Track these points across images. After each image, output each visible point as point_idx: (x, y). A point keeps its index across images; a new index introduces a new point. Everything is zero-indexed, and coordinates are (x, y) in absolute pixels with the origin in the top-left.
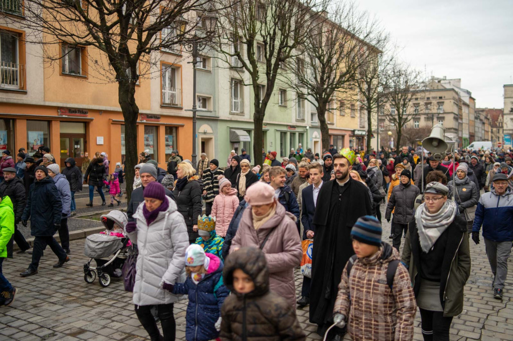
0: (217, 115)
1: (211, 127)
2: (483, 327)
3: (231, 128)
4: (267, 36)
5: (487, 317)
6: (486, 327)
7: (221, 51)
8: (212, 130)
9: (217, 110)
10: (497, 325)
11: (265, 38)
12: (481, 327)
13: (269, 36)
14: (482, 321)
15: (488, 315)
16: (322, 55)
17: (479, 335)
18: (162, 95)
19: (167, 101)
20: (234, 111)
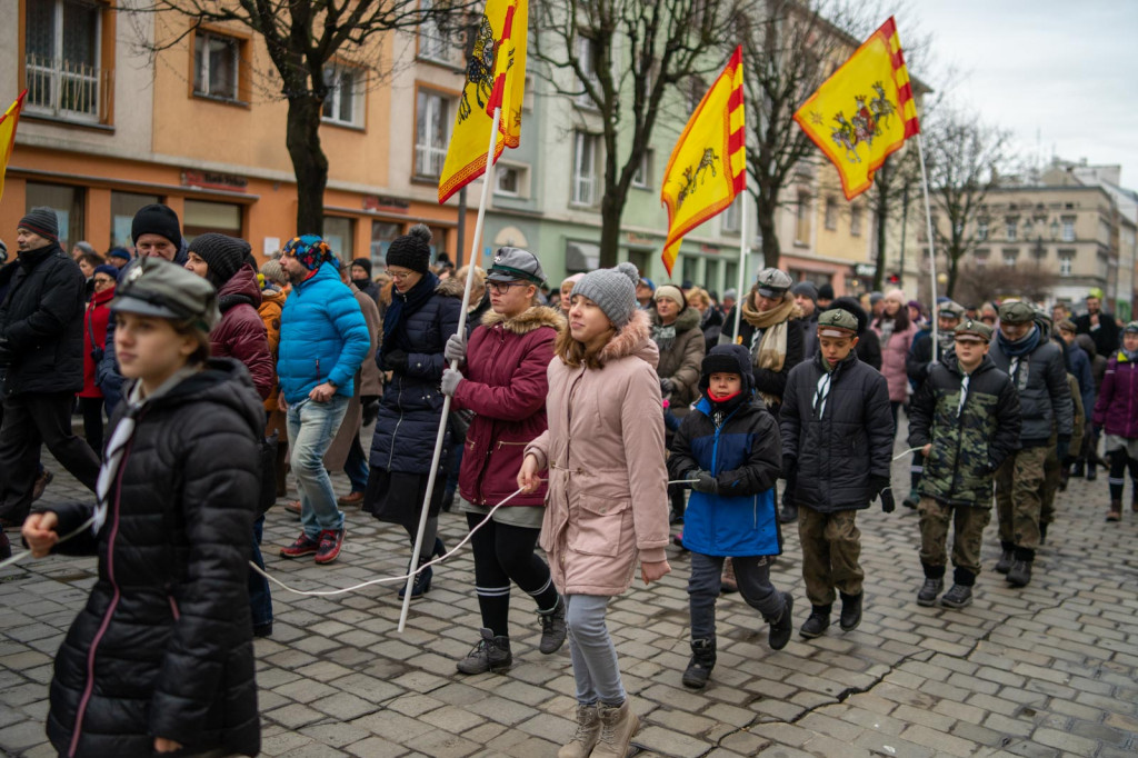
0: (539, 209)
1: (525, 235)
2: (986, 638)
3: (569, 240)
4: (637, 22)
5: (1005, 620)
6: (992, 638)
7: (538, 54)
8: (527, 240)
9: (539, 196)
10: (1021, 635)
11: (634, 25)
12: (981, 636)
13: (641, 23)
14: (987, 626)
15: (1010, 617)
16: (772, 79)
17: (969, 649)
18: (416, 155)
19: (427, 170)
20: (578, 203)
